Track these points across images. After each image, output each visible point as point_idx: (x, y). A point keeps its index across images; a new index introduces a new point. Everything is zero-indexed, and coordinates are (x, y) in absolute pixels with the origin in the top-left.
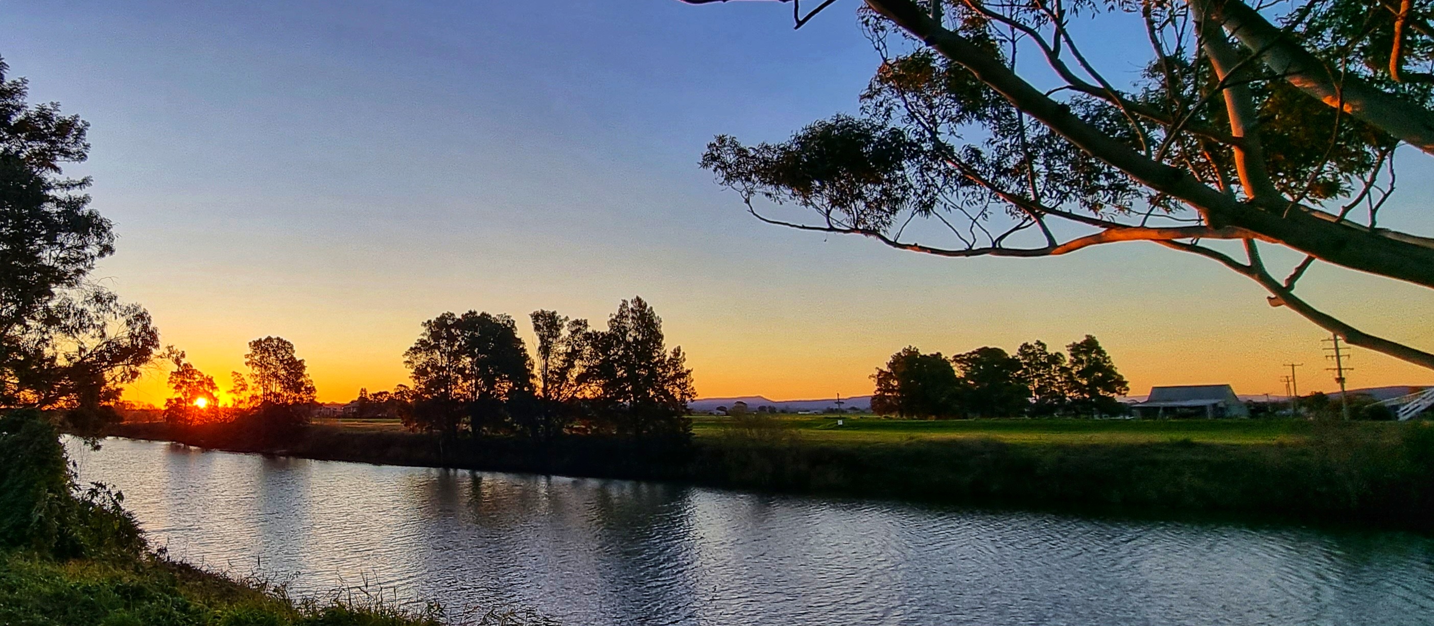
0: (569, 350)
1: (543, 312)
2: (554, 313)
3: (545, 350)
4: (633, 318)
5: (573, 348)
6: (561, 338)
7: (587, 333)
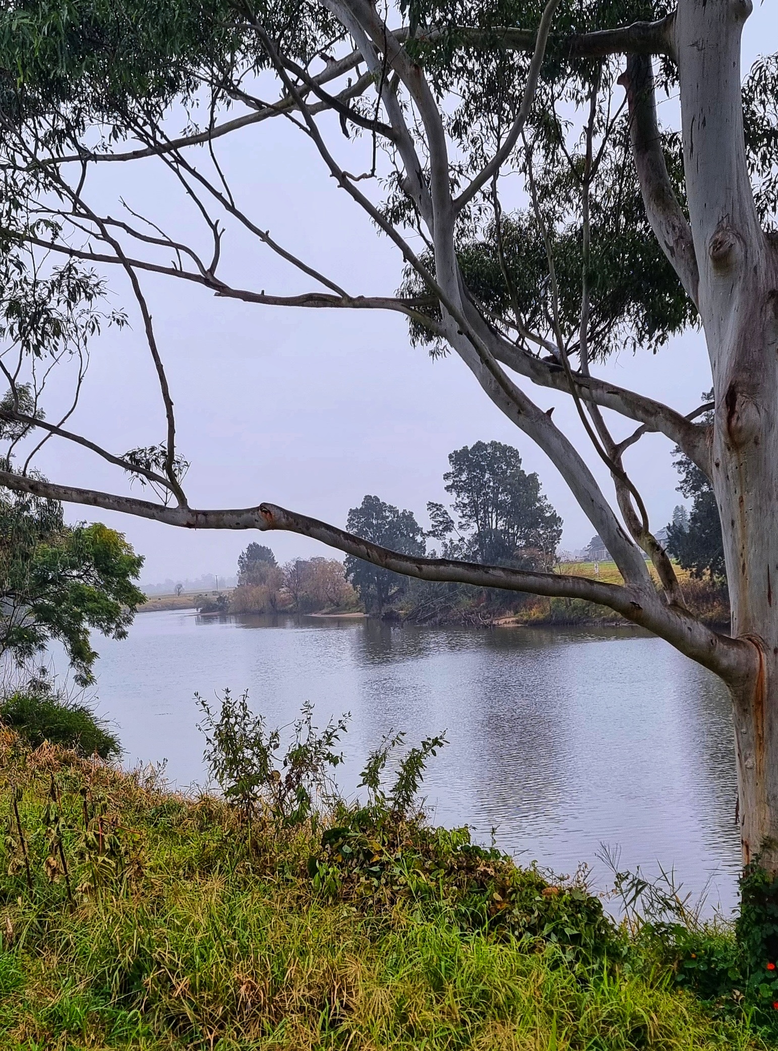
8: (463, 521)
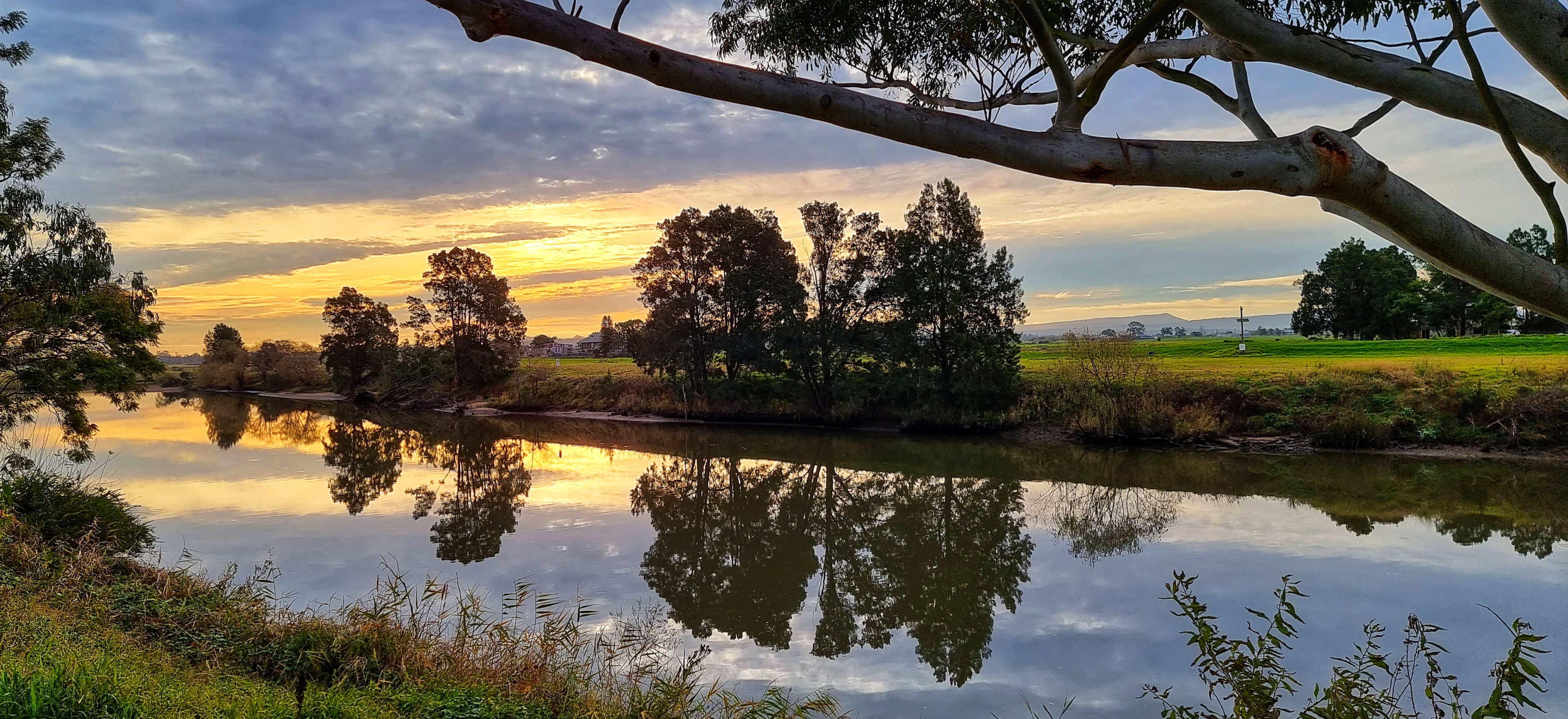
0: (855, 255)
1: (818, 203)
2: (833, 205)
3: (822, 258)
4: (940, 209)
5: (860, 255)
6: (843, 239)
7: (879, 232)
8: (440, 315)
